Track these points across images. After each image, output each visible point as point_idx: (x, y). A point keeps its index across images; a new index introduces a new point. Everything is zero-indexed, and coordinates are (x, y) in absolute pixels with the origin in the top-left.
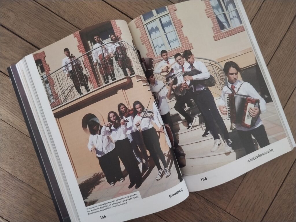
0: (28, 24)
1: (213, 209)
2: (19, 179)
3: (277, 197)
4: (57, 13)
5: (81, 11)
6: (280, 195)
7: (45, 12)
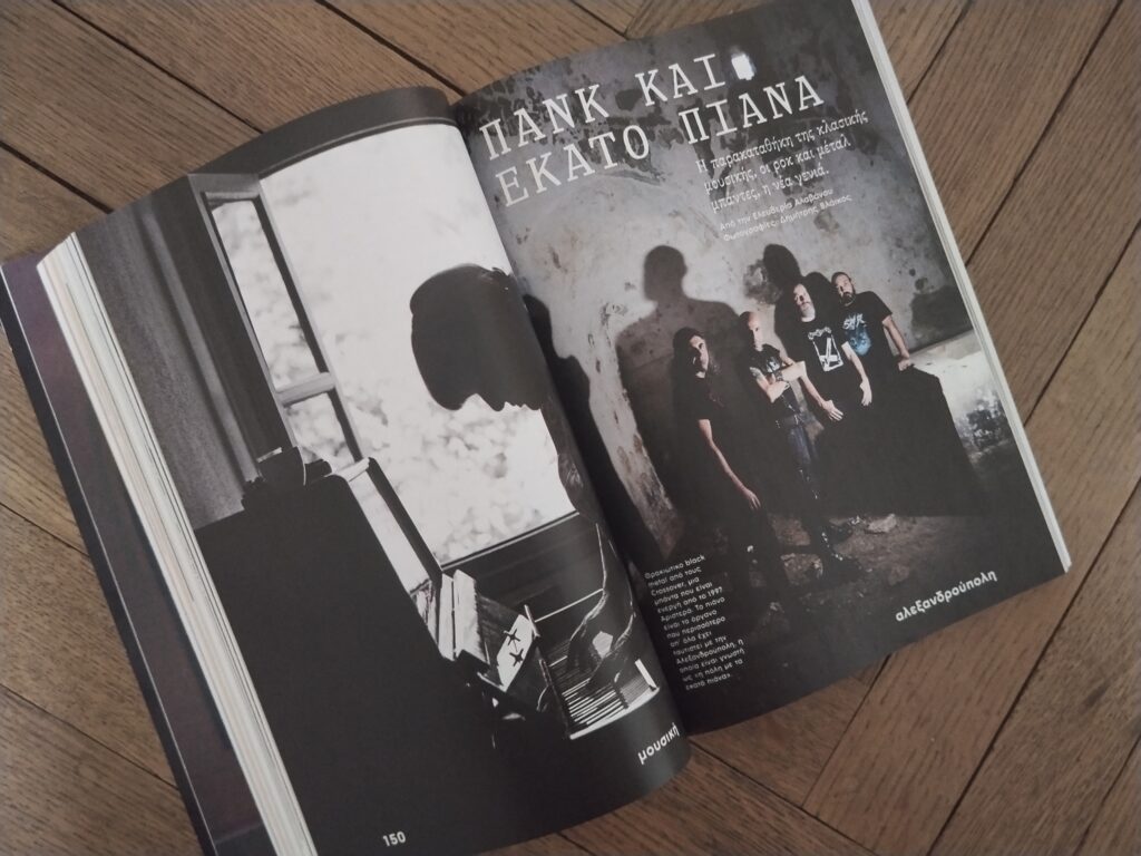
0: (55, 107)
1: (758, 802)
2: (30, 702)
3: (992, 756)
4: (165, 64)
5: (258, 56)
6: (1004, 747)
7: (119, 60)
